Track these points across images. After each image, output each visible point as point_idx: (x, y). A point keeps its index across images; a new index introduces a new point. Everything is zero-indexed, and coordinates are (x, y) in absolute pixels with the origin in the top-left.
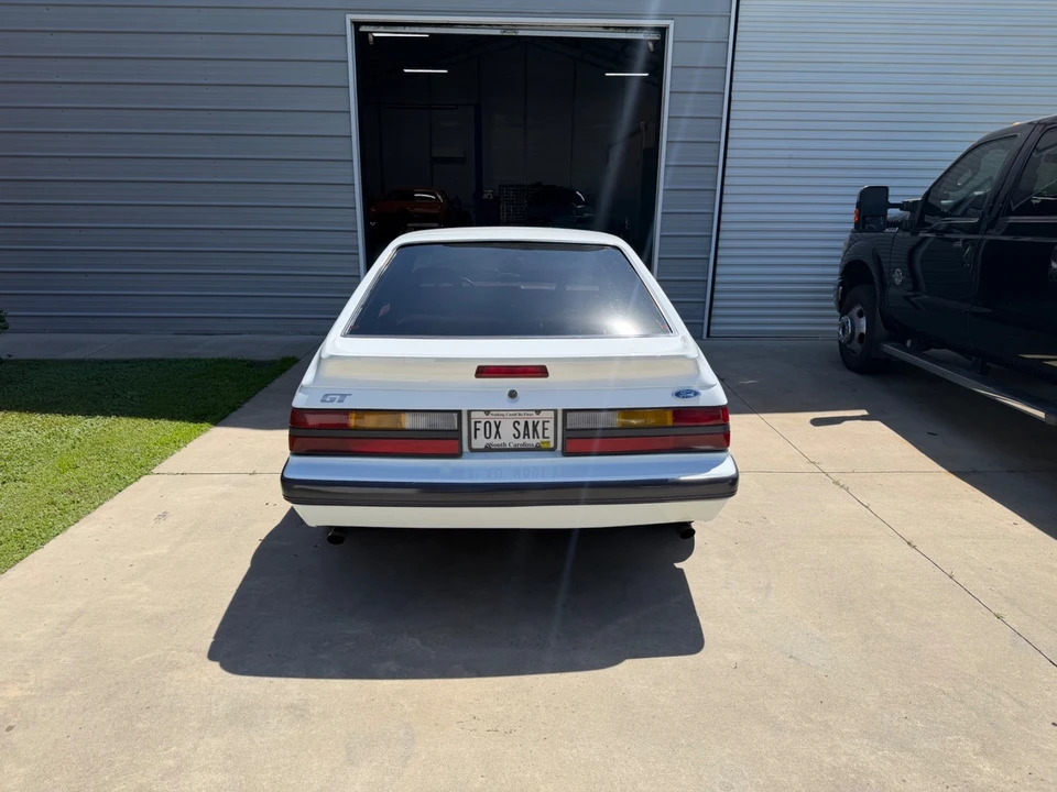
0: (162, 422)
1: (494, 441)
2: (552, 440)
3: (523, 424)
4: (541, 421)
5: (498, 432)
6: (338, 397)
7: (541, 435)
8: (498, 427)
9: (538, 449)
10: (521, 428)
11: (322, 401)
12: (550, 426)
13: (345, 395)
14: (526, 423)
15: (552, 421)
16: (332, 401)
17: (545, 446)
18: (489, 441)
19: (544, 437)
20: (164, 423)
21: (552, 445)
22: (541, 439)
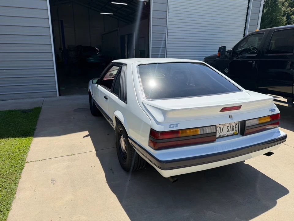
0: (10, 139)
1: (222, 134)
2: (237, 131)
3: (230, 127)
4: (235, 125)
5: (222, 131)
6: (175, 125)
7: (234, 130)
8: (223, 129)
9: (234, 134)
10: (229, 128)
11: (170, 127)
12: (237, 126)
13: (178, 124)
14: (231, 126)
15: (238, 124)
16: (173, 127)
17: (235, 133)
18: (220, 134)
19: (235, 130)
20: (11, 139)
21: (237, 133)
22: (235, 131)
